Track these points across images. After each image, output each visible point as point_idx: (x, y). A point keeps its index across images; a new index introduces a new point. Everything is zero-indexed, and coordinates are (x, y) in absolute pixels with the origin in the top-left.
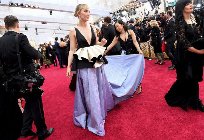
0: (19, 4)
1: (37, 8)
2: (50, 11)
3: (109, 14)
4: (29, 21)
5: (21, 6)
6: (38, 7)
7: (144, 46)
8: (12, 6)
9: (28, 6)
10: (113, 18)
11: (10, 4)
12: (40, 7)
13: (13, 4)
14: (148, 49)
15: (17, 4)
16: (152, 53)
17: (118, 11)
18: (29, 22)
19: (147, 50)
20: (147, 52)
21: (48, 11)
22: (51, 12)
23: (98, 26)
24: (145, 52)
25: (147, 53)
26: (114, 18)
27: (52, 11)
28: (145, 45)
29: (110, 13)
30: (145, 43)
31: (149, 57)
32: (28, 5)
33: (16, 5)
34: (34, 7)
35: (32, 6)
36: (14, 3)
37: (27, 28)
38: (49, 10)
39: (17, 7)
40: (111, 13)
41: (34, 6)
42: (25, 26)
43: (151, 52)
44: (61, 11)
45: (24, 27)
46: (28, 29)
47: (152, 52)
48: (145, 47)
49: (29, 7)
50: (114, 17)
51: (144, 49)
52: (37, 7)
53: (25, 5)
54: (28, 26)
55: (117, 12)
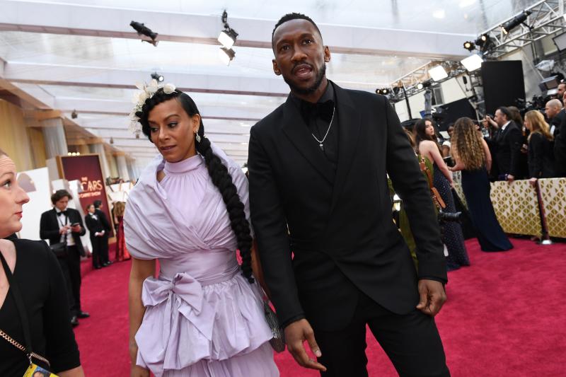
7: (521, 191)
14: (536, 203)
19: (532, 207)
24: (524, 215)
25: (532, 219)
28: (524, 191)
30: (522, 181)
31: (538, 233)
43: (546, 216)
48: (522, 195)
51: (521, 203)
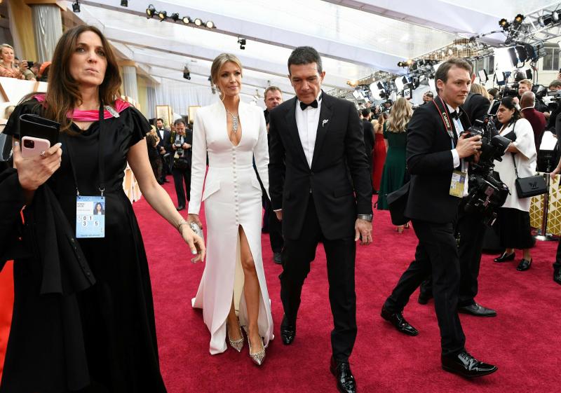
0: (169, 15)
1: (209, 29)
2: (241, 39)
3: (399, 65)
4: (192, 56)
5: (173, 21)
6: (214, 27)
8: (152, 17)
9: (190, 21)
10: (407, 78)
11: (149, 12)
12: (218, 28)
13: (155, 13)
15: (165, 14)
16: (552, 217)
17: (424, 62)
18: (194, 59)
20: (537, 208)
21: (236, 39)
22: (243, 42)
23: (365, 95)
26: (411, 79)
27: (247, 41)
29: (401, 64)
32: (189, 19)
33: (161, 16)
34: (203, 25)
35: (198, 23)
36: (158, 10)
37: (188, 74)
38: (239, 36)
39: (163, 20)
40: (404, 65)
41: (203, 22)
42: (184, 68)
43: (549, 212)
44: (270, 43)
45: (182, 71)
46: (191, 75)
47: (554, 212)
49: (191, 23)
50: (410, 76)
52: (209, 25)
53: (182, 18)
54: (191, 69)
55: (421, 63)
